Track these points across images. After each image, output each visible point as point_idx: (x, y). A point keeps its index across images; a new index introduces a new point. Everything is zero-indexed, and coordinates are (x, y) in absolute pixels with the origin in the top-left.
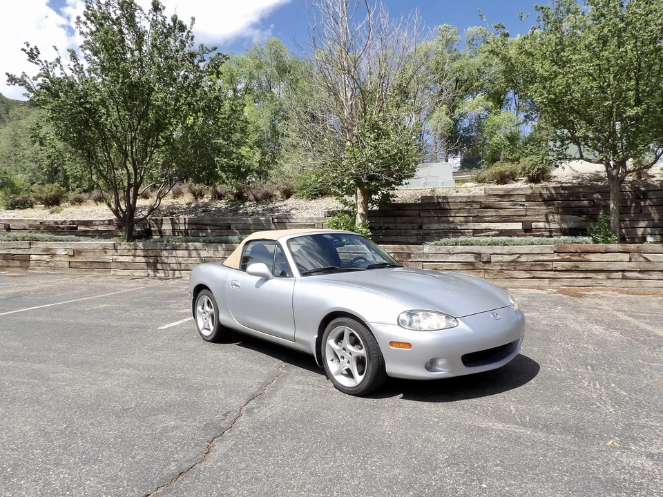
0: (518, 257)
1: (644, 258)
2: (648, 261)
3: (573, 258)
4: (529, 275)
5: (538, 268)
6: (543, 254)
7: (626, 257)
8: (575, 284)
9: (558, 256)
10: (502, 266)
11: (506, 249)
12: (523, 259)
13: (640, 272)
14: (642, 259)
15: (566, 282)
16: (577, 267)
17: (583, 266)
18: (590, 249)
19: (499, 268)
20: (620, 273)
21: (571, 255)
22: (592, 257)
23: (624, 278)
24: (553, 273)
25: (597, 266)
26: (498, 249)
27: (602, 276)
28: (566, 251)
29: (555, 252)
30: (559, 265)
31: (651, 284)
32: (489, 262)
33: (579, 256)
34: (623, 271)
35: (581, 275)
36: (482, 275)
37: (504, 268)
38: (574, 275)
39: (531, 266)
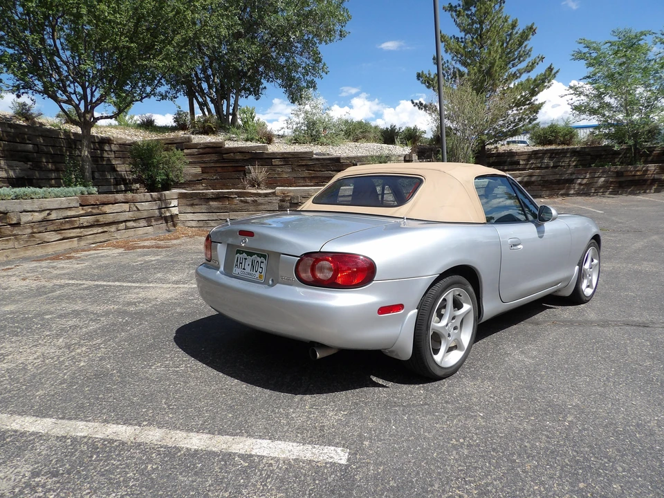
0: (49, 214)
1: (136, 207)
2: (138, 210)
3: (95, 211)
4: (59, 237)
5: (67, 226)
6: (69, 208)
7: (126, 207)
8: (98, 241)
9: (83, 209)
10: (32, 227)
11: (36, 205)
12: (54, 216)
13: (134, 221)
14: (135, 209)
15: (90, 239)
16: (98, 221)
17: (102, 219)
18: (105, 200)
19: (29, 231)
20: (124, 224)
21: (92, 208)
22: (107, 209)
23: (127, 228)
24: (78, 230)
25: (110, 218)
26: (27, 205)
27: (113, 228)
28: (88, 203)
29: (81, 205)
30: (85, 220)
31: (141, 231)
32: (18, 224)
33: (98, 208)
34: (125, 221)
35: (100, 230)
36: (10, 244)
37: (35, 230)
38: (95, 230)
39: (61, 223)
